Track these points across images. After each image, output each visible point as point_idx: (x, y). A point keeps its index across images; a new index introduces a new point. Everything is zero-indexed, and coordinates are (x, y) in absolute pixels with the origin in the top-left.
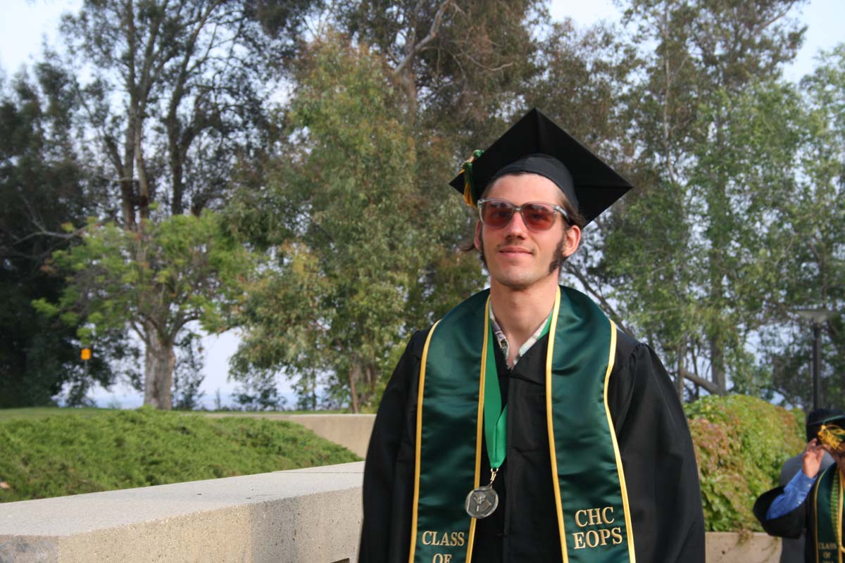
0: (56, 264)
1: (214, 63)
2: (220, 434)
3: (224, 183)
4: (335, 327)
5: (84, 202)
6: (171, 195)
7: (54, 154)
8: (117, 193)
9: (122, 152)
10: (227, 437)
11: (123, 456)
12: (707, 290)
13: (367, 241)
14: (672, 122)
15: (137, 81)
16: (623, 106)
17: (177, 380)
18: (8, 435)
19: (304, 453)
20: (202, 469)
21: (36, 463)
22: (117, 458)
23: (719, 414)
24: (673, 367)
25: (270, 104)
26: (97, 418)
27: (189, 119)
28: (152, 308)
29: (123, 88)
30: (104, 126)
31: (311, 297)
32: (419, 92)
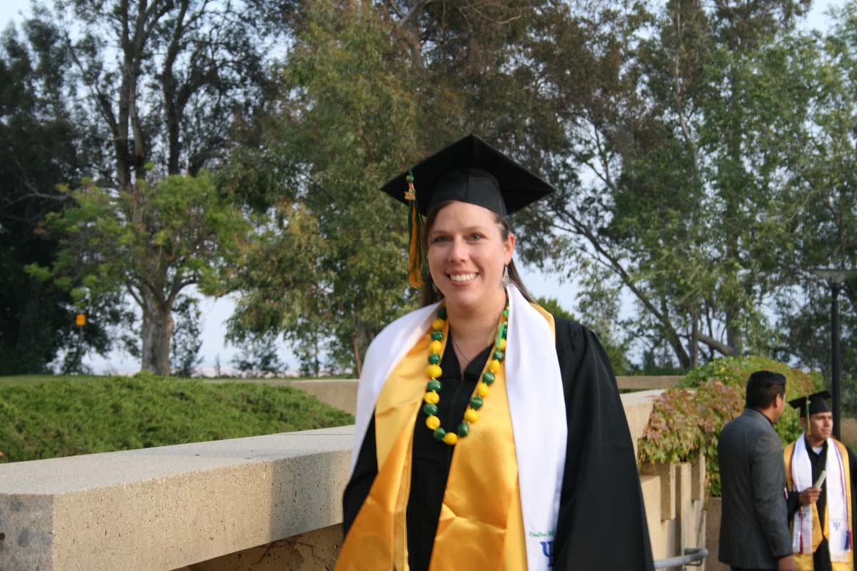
0: (49, 227)
1: (211, 18)
2: (220, 400)
3: (222, 143)
4: (338, 290)
5: (79, 163)
6: (167, 155)
7: (46, 112)
8: (111, 153)
9: (116, 110)
10: (226, 403)
11: (120, 422)
12: (722, 251)
13: (368, 201)
14: (685, 77)
15: (130, 37)
16: (633, 62)
17: (175, 347)
19: (306, 420)
21: (30, 430)
22: (114, 424)
23: (733, 375)
24: (687, 331)
26: (93, 384)
27: (186, 76)
28: (149, 271)
29: (115, 44)
30: (97, 83)
31: (310, 260)
32: (424, 47)
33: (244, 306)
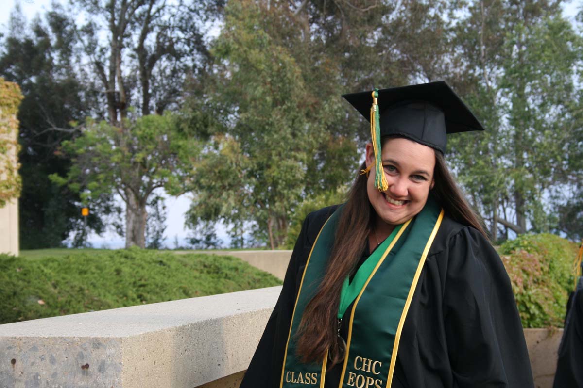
0: (65, 150)
1: (169, 10)
2: (185, 265)
3: (177, 93)
4: (257, 191)
5: (83, 108)
6: (141, 101)
7: (61, 74)
8: (104, 100)
9: (107, 72)
10: (190, 267)
11: (121, 281)
12: (513, 162)
13: (276, 132)
14: (487, 45)
15: (116, 23)
16: (453, 35)
17: (148, 229)
18: (42, 267)
19: (243, 278)
20: (175, 290)
21: (62, 287)
22: (117, 283)
23: (533, 247)
24: (490, 216)
25: (208, 38)
26: (101, 255)
27: (153, 49)
28: (131, 179)
29: (107, 28)
30: (94, 54)
31: (239, 171)
32: (311, 27)
33: (196, 202)
